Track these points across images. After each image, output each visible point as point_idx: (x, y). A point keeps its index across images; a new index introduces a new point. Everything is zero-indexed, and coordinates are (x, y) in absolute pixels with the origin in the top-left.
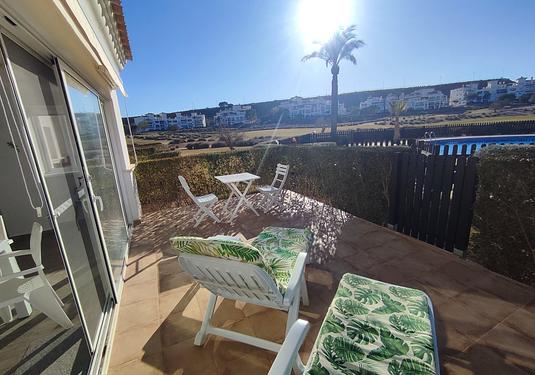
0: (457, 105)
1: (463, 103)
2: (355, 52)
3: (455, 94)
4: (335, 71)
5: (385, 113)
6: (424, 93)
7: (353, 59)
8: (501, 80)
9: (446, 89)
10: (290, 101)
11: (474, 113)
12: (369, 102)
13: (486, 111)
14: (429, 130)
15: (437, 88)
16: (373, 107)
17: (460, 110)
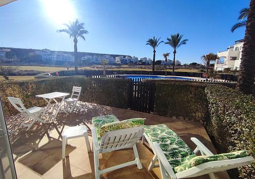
0: (118, 63)
1: (120, 62)
2: (84, 35)
3: (117, 59)
4: (76, 41)
5: (93, 63)
6: (107, 57)
7: (83, 38)
8: (129, 56)
9: (114, 56)
10: (42, 51)
11: (124, 66)
12: (86, 58)
13: (127, 66)
14: (115, 71)
15: (111, 55)
16: (89, 60)
17: (119, 65)
